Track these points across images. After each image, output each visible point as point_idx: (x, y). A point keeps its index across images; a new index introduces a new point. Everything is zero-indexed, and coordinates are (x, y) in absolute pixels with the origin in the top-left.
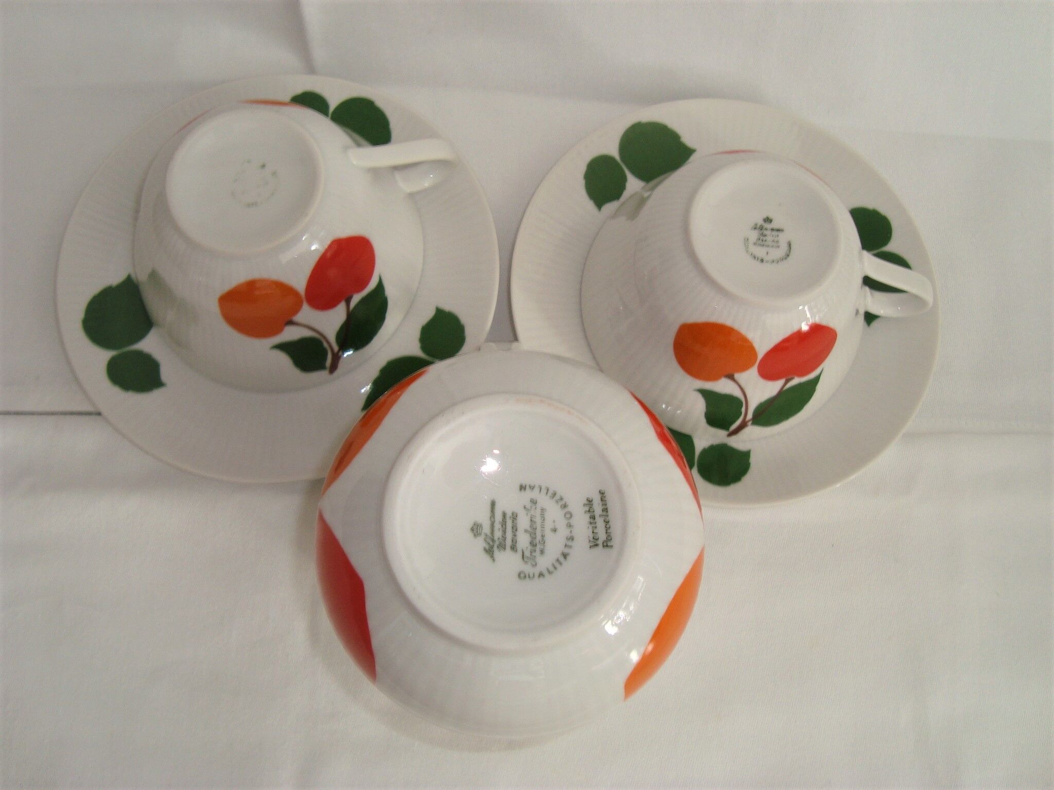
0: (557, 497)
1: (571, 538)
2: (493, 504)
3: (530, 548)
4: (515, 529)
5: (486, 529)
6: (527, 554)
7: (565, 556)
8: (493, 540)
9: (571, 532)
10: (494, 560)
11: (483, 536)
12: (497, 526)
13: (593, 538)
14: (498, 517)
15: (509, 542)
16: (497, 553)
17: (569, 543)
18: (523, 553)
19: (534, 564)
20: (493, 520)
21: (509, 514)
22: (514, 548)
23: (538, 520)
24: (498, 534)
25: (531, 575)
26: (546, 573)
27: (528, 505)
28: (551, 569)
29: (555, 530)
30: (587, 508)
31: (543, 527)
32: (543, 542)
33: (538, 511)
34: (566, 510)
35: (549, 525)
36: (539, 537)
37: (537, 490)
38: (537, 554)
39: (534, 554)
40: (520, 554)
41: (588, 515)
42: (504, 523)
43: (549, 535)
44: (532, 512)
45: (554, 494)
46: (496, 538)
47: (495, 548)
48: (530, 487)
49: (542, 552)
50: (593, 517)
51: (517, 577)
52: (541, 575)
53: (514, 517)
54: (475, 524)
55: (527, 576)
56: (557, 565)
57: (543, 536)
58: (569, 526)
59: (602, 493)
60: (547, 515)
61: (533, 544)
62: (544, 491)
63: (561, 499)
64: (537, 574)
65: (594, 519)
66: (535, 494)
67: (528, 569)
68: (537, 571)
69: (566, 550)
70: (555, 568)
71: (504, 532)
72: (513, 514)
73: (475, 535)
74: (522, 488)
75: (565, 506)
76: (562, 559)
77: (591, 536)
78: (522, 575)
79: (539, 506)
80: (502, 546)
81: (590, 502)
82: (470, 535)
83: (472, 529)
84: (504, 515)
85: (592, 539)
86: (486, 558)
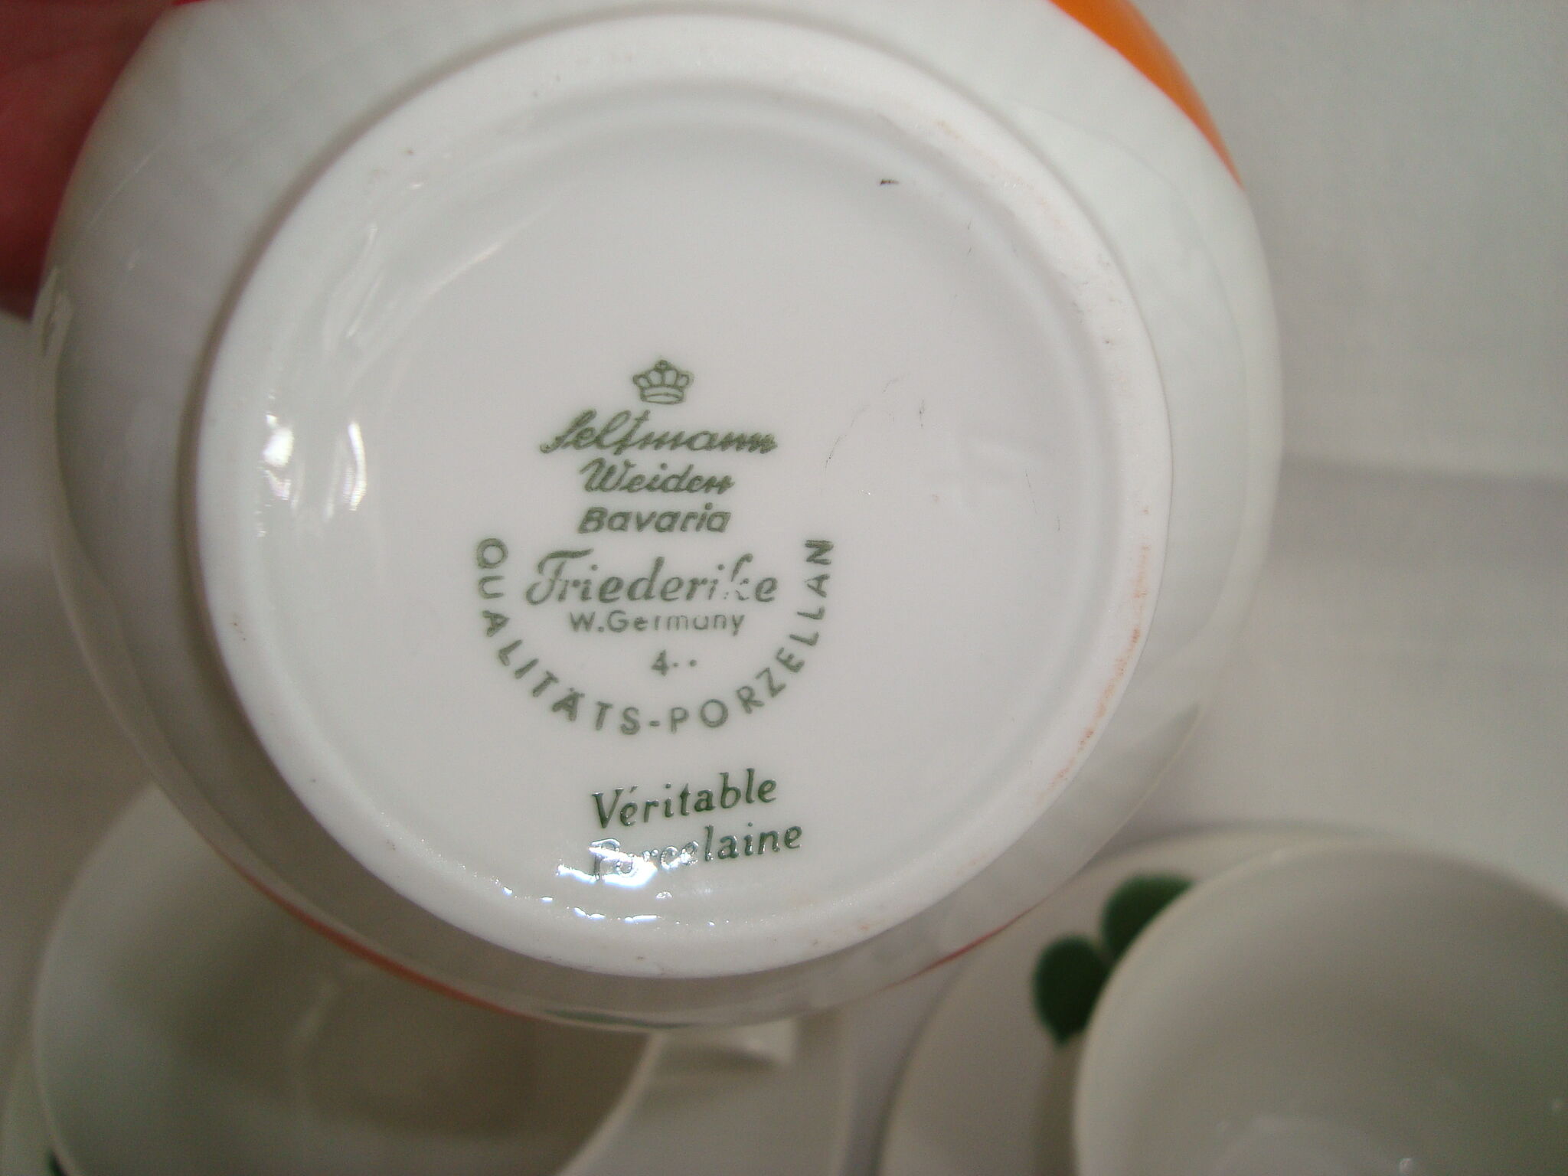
0: (781, 675)
1: (630, 726)
2: (761, 444)
3: (598, 579)
4: (669, 521)
5: (664, 419)
6: (575, 569)
7: (569, 705)
8: (622, 445)
9: (654, 724)
10: (546, 450)
11: (637, 407)
12: (678, 460)
13: (630, 805)
14: (710, 464)
15: (615, 501)
16: (573, 460)
17: (613, 719)
18: (575, 555)
19: (537, 595)
20: (698, 443)
21: (721, 502)
22: (594, 519)
23: (700, 606)
24: (646, 462)
25: (491, 588)
26: (504, 637)
27: (754, 572)
28: (518, 659)
29: (661, 665)
30: (738, 781)
31: (674, 623)
32: (616, 624)
33: (729, 607)
34: (735, 707)
35: (680, 644)
36: (634, 609)
37: (812, 603)
38: (573, 604)
39: (573, 594)
40: (577, 542)
41: (714, 787)
42: (688, 483)
43: (640, 647)
44: (725, 585)
45: (792, 665)
46: (630, 454)
47: (591, 453)
48: (821, 579)
49: (581, 623)
50: (705, 803)
51: (484, 537)
52: (496, 622)
53: (713, 521)
54: (679, 375)
55: (488, 573)
56: (535, 677)
57: (639, 624)
58: (677, 718)
59: (791, 837)
60: (719, 638)
61: (610, 589)
62: (806, 628)
63: (774, 691)
64: (496, 606)
65: (697, 808)
66: (793, 595)
67: (517, 573)
68: (511, 605)
69: (587, 710)
70: (521, 672)
71: (656, 485)
72: (725, 516)
73: (644, 376)
74: (819, 550)
75: (748, 701)
76: (555, 693)
77: (639, 799)
78: (492, 554)
79: (753, 611)
80: (600, 478)
81: (763, 791)
82: (644, 361)
83: (662, 367)
84: (722, 485)
85: (624, 800)
86: (559, 421)
